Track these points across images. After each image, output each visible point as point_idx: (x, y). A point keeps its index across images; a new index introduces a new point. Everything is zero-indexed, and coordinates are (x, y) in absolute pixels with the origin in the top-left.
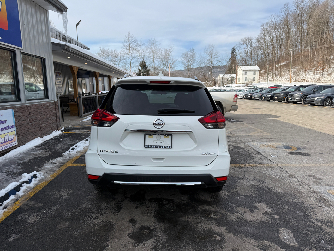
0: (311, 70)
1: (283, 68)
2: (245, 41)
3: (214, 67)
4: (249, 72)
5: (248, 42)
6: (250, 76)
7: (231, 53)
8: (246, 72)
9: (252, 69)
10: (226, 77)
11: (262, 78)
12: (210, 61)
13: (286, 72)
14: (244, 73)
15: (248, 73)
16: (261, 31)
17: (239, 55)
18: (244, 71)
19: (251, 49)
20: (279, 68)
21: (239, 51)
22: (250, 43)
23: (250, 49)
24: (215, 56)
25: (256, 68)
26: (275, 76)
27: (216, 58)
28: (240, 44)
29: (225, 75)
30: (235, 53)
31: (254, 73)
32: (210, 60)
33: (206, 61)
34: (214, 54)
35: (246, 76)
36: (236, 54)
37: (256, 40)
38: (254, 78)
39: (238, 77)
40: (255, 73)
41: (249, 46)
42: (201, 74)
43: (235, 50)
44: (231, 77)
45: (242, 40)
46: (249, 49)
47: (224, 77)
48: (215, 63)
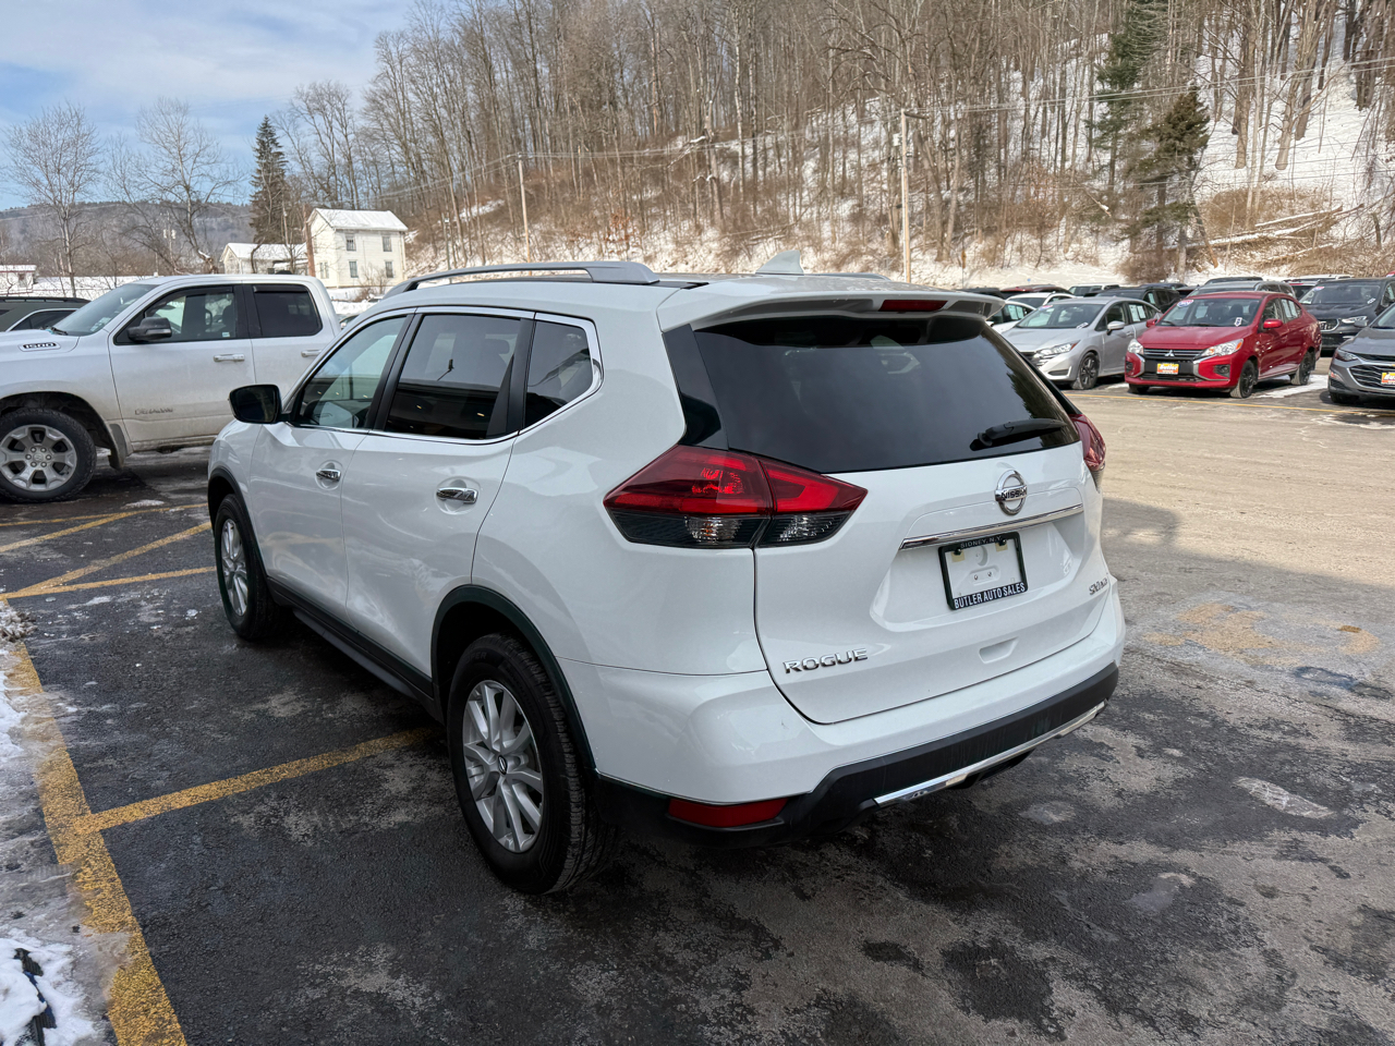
0: (589, 241)
1: (489, 227)
2: (313, 100)
3: (201, 208)
4: (364, 238)
5: (328, 106)
6: (371, 256)
7: (258, 147)
8: (349, 236)
9: (375, 225)
10: (266, 257)
11: (414, 264)
12: (178, 177)
13: (502, 242)
14: (342, 239)
15: (359, 240)
16: (380, 63)
17: (295, 159)
18: (339, 231)
19: (346, 136)
20: (475, 225)
21: (296, 143)
22: (338, 109)
23: (343, 138)
24: (197, 155)
25: (389, 220)
26: (467, 259)
27: (206, 167)
28: (294, 112)
29: (263, 246)
30: (274, 150)
31: (384, 245)
32: (174, 170)
33: (155, 174)
34: (190, 149)
35: (352, 256)
36: (281, 153)
37: (369, 100)
38: (389, 263)
39: (317, 259)
40: (389, 243)
41: (335, 124)
42: (137, 237)
43: (272, 134)
44: (289, 257)
45: (300, 95)
46: (339, 136)
47: (258, 256)
48: (203, 188)
